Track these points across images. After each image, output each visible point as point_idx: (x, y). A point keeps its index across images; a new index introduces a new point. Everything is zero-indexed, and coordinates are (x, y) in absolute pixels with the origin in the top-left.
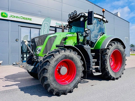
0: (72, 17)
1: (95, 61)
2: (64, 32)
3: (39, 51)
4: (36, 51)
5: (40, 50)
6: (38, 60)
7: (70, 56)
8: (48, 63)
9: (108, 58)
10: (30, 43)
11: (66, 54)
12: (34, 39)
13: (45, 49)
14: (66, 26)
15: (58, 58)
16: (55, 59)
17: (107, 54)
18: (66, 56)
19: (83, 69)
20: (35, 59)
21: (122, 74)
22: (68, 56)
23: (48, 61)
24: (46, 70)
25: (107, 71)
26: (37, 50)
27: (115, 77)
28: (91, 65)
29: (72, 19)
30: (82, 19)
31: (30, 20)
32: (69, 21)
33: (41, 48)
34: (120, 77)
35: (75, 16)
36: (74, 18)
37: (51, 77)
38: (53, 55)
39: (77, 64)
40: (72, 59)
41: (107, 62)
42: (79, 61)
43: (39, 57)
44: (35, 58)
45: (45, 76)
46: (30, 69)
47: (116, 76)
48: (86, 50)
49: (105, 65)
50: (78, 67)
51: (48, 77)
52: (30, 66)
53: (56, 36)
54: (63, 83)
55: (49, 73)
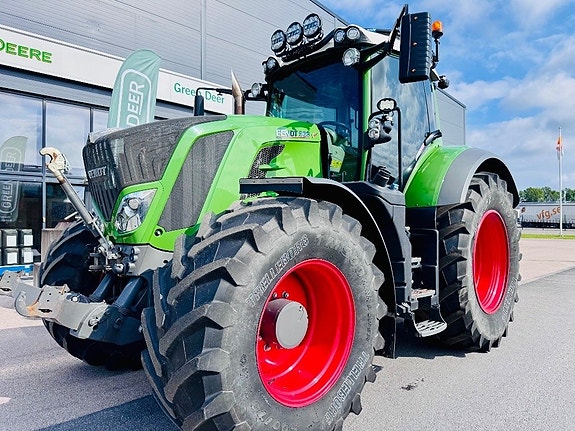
0: (291, 44)
1: (416, 263)
2: (243, 113)
3: (136, 211)
4: (120, 216)
5: (140, 210)
6: (131, 265)
7: (330, 240)
8: (224, 284)
9: (469, 247)
10: (41, 174)
11: (312, 231)
12: (108, 145)
13: (169, 206)
14: (256, 93)
15: (277, 256)
16: (259, 261)
17: (464, 231)
18: (312, 239)
19: (385, 308)
20: (112, 262)
21: (511, 320)
22: (324, 241)
23: (223, 274)
24: (209, 331)
25: (464, 310)
26: (126, 209)
27: (492, 338)
28: (405, 285)
29: (289, 56)
30: (351, 58)
31: (45, 57)
32: (271, 64)
33: (148, 196)
34: (504, 335)
35: (311, 43)
36: (306, 49)
37: (239, 369)
38: (248, 237)
39: (361, 286)
40: (337, 256)
41: (464, 270)
42: (369, 268)
43: (136, 249)
44: (111, 256)
45: (208, 367)
46: (86, 322)
47: (493, 333)
48: (389, 208)
49: (461, 283)
50: (362, 300)
51: (224, 376)
52: (75, 299)
53: (230, 133)
54: (293, 394)
55: (228, 348)
